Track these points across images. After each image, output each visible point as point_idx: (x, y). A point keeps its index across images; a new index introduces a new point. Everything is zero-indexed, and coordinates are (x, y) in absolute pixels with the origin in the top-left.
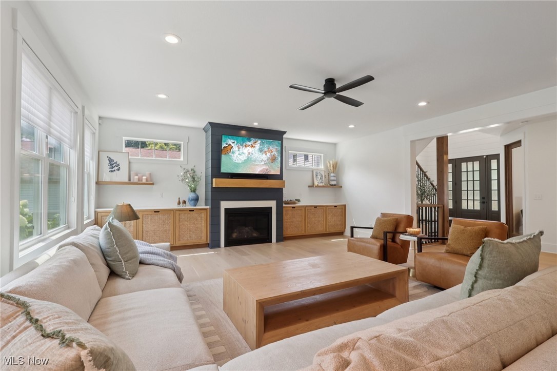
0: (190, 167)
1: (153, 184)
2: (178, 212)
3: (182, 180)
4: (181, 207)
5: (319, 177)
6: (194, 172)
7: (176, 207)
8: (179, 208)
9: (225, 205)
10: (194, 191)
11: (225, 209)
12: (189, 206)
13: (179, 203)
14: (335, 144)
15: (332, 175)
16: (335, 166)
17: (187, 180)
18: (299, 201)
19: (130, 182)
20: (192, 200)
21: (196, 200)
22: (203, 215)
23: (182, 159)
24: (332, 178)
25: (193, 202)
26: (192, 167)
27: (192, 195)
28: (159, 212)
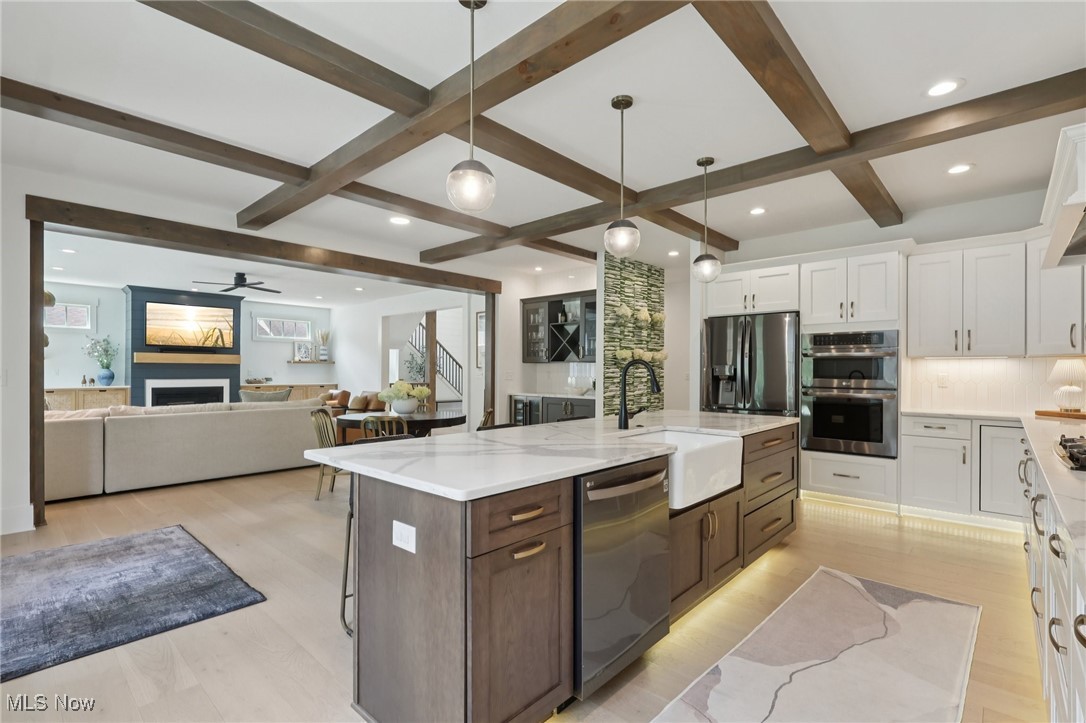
0: (101, 337)
2: (82, 393)
3: (89, 353)
4: (88, 386)
5: (303, 350)
6: (108, 343)
7: (79, 386)
8: (84, 387)
9: (151, 384)
10: (107, 367)
11: (153, 389)
12: (98, 385)
13: (84, 382)
14: (329, 310)
15: (322, 347)
16: (327, 339)
17: (96, 354)
18: (268, 380)
20: (103, 378)
21: (111, 377)
22: (120, 396)
23: (88, 327)
24: (322, 352)
25: (105, 381)
26: (105, 337)
27: (104, 372)
28: (52, 392)
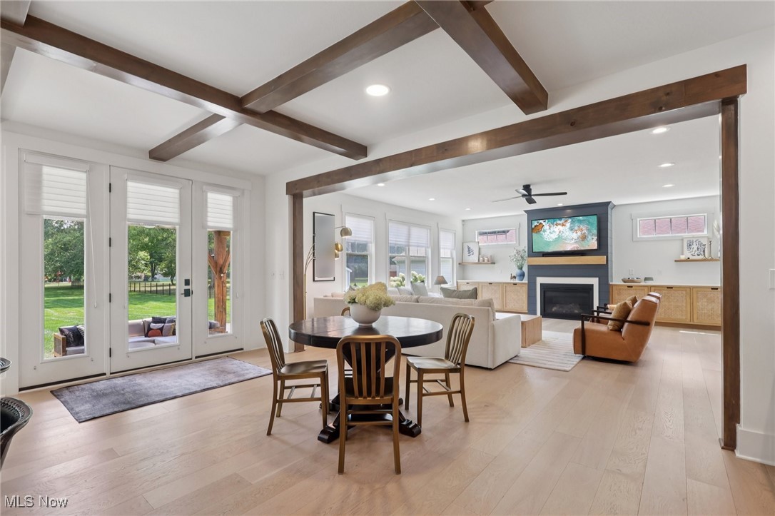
1: (494, 263)
2: (505, 285)
3: (513, 260)
5: (695, 247)
7: (509, 280)
9: (540, 280)
10: (521, 268)
11: (540, 284)
12: (517, 281)
13: (511, 278)
17: (516, 260)
19: (479, 263)
21: (522, 275)
22: (524, 288)
23: (515, 242)
25: (520, 277)
27: (519, 271)
28: (492, 284)
